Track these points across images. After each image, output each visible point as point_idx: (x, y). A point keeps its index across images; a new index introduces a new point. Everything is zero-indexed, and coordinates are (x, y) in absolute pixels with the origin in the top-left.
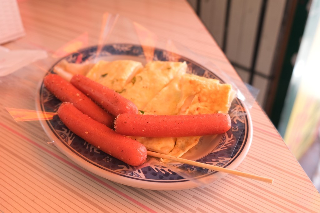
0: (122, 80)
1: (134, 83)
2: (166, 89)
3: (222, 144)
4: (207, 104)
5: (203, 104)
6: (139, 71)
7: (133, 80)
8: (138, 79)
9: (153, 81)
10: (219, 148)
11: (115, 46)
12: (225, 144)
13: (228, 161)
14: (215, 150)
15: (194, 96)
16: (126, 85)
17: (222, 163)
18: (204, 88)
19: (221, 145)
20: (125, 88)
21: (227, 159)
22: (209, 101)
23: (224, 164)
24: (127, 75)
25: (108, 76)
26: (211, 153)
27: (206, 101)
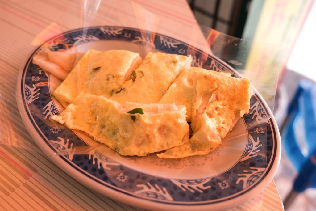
0: (118, 76)
1: (134, 80)
2: (174, 85)
3: (249, 150)
4: (225, 102)
5: (221, 102)
6: (138, 65)
7: (133, 76)
8: (138, 75)
9: (158, 77)
10: (247, 155)
11: (102, 29)
12: (253, 149)
13: (262, 172)
14: (243, 158)
15: (211, 94)
16: (124, 83)
17: (256, 174)
18: (221, 83)
19: (249, 152)
20: (124, 86)
21: (260, 170)
22: (227, 99)
23: (259, 176)
24: (124, 70)
25: (101, 71)
26: (240, 162)
27: (224, 99)
